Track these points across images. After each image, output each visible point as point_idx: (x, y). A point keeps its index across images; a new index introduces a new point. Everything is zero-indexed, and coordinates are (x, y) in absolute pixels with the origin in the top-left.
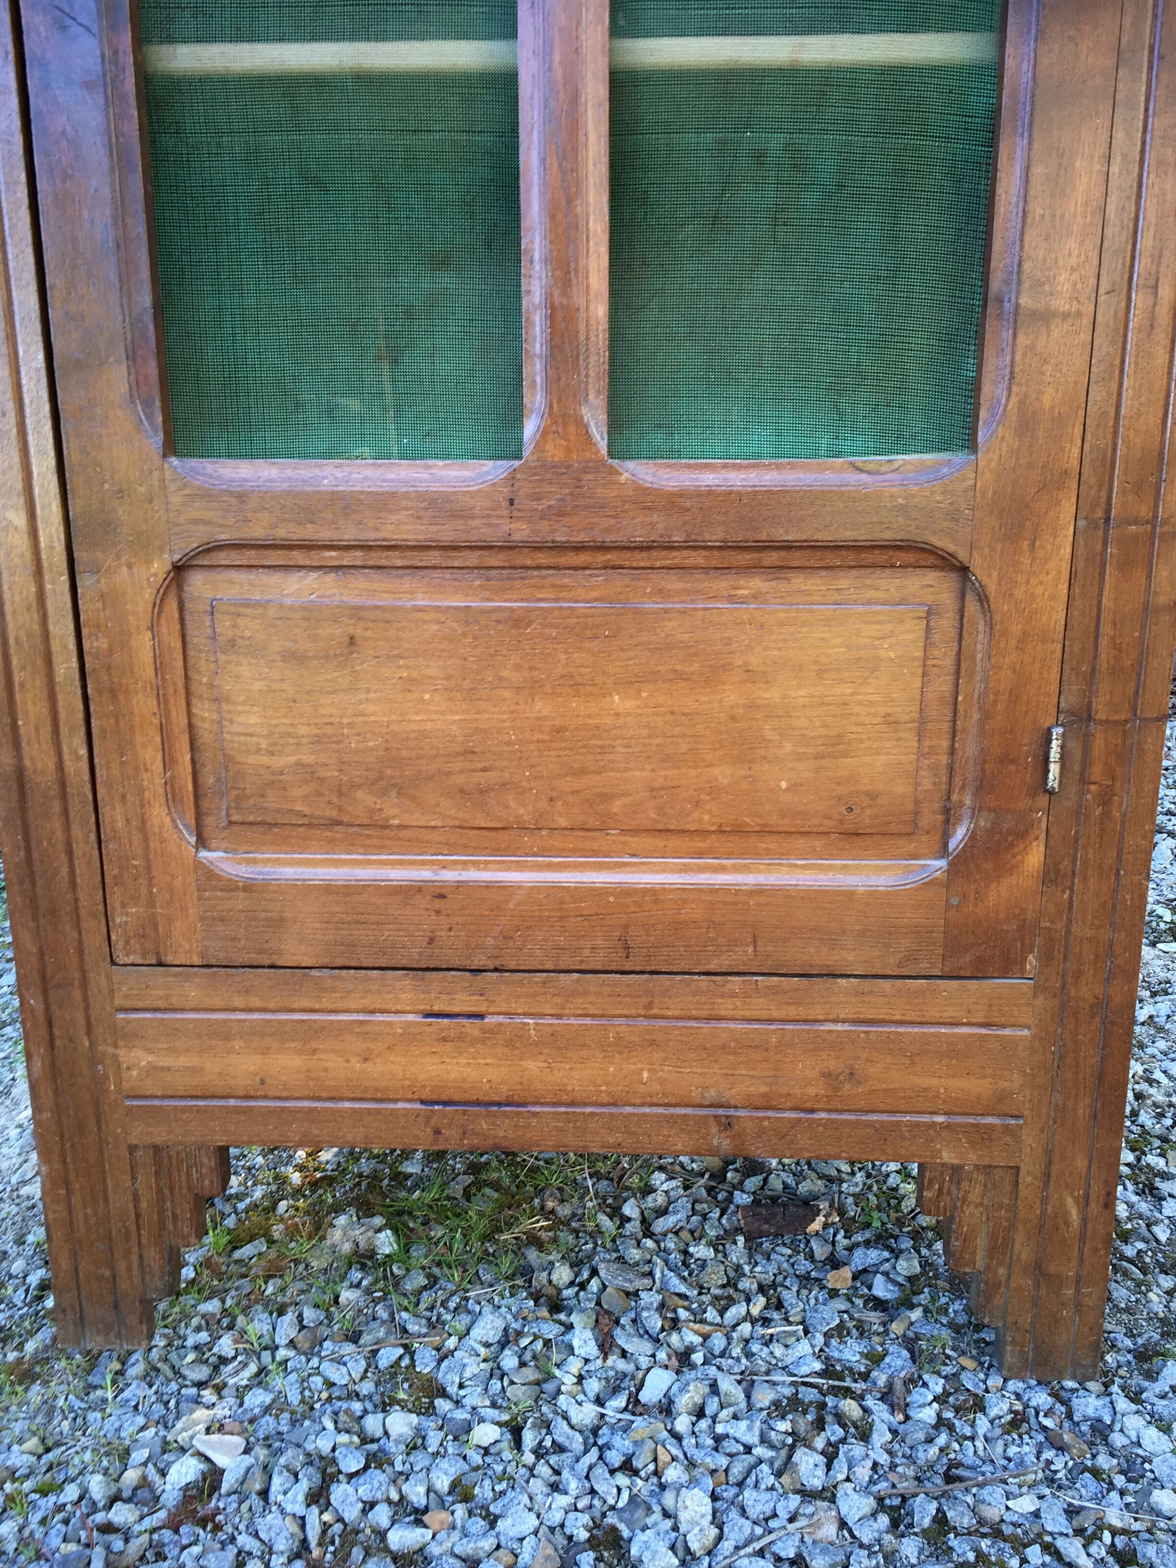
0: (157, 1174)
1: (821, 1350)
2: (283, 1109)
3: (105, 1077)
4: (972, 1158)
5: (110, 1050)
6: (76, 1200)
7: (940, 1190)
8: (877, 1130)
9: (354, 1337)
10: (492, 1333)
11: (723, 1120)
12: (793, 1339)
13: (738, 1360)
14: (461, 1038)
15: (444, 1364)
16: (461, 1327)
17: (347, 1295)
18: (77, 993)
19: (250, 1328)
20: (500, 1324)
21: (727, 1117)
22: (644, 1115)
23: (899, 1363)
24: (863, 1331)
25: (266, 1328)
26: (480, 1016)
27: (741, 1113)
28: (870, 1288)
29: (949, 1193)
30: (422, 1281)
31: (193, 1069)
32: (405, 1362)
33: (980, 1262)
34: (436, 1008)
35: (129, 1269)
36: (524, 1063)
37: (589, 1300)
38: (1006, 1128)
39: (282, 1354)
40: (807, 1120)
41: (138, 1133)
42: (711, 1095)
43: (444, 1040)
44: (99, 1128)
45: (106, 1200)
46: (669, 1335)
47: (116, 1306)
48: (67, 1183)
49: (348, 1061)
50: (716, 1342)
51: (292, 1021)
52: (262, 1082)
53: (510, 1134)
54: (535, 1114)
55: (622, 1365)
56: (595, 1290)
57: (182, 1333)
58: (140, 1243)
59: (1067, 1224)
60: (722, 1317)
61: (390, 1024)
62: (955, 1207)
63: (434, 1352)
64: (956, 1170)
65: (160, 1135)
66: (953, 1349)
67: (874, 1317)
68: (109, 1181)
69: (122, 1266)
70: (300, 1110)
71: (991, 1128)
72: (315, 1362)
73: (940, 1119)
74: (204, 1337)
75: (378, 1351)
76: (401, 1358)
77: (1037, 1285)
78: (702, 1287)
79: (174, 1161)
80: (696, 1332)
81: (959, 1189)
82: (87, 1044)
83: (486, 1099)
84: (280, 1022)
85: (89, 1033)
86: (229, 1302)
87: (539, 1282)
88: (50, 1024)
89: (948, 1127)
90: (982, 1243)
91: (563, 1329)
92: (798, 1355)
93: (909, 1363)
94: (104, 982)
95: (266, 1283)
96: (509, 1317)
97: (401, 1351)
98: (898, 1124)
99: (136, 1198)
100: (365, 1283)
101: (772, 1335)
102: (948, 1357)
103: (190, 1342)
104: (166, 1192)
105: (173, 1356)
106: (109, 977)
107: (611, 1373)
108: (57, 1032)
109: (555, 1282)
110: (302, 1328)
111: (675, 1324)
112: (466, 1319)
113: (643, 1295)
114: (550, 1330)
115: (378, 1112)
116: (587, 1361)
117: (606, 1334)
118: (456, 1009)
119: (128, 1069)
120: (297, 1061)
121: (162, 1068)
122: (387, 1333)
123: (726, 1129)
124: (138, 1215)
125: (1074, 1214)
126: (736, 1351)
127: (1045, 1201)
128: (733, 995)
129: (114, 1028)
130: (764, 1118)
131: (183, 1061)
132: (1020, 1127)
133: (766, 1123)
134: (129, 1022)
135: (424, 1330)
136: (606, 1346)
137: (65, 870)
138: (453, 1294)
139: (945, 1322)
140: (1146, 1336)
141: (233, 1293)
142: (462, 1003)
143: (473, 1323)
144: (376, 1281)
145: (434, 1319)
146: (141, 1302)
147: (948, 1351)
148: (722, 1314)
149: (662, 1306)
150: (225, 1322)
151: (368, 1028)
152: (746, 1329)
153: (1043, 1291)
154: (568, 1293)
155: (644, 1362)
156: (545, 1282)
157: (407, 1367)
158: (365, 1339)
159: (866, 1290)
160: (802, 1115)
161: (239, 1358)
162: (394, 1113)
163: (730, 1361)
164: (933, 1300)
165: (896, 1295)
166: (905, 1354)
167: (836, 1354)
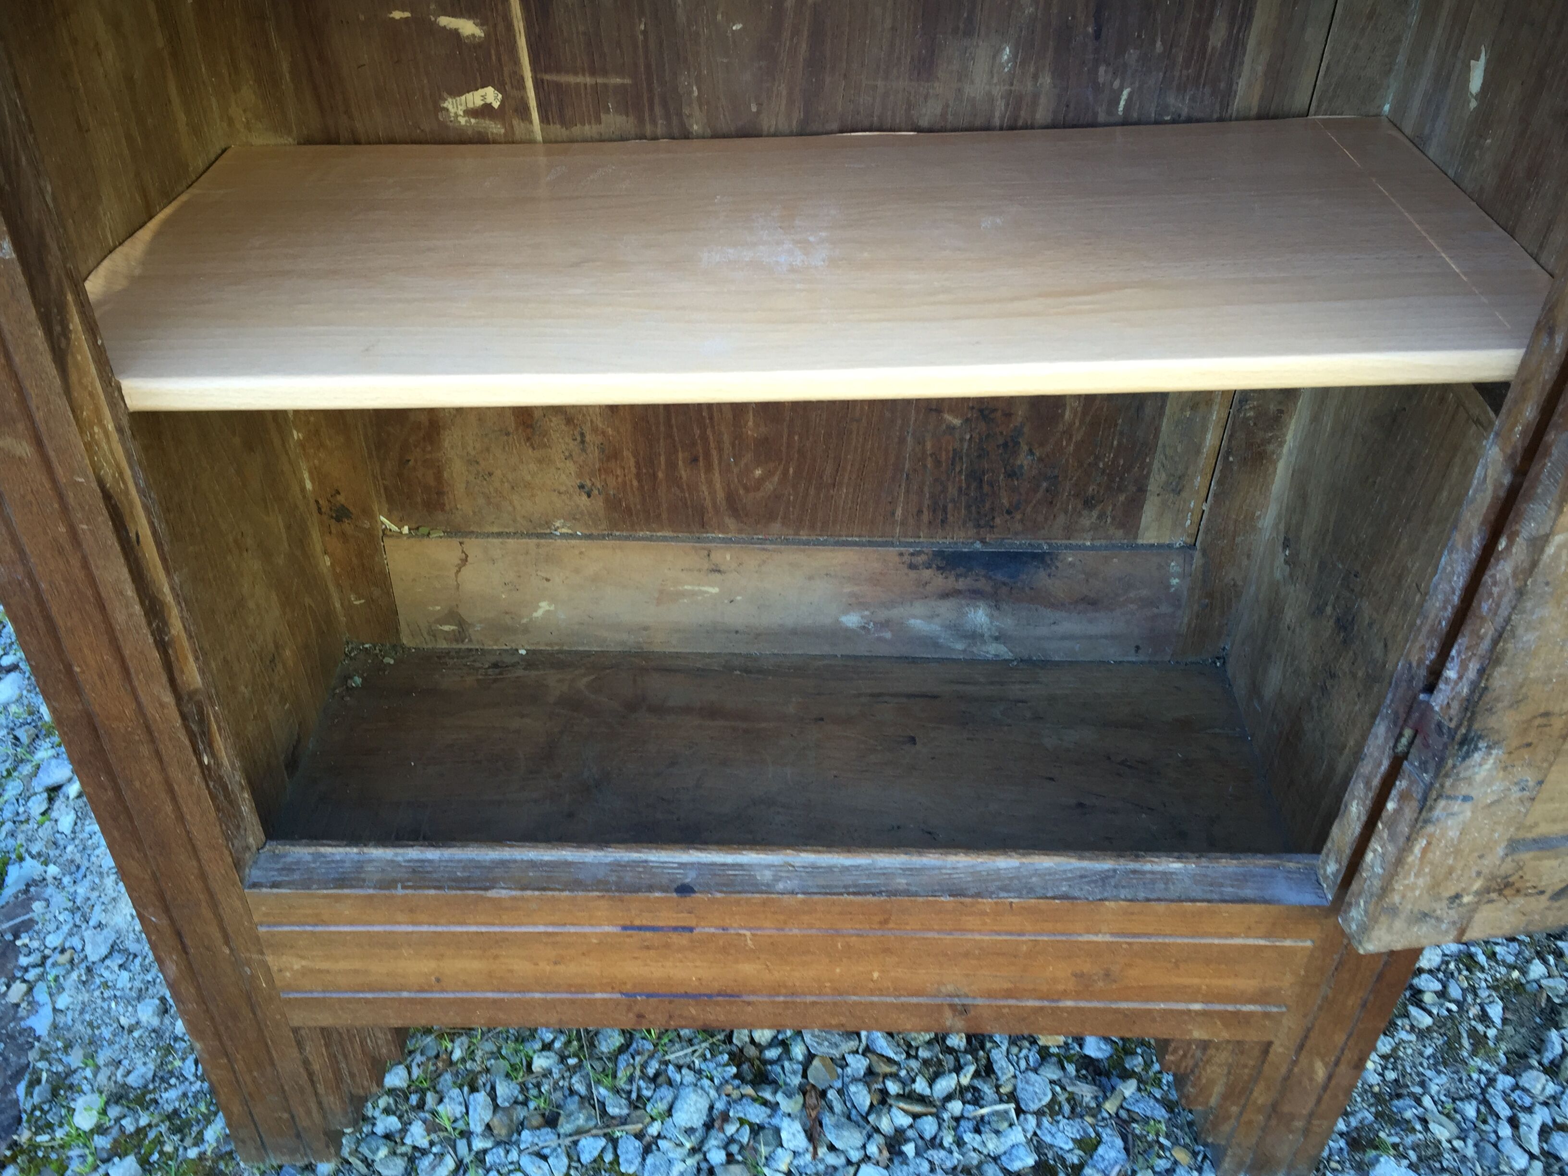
0: (327, 1046)
1: (1035, 1134)
2: (463, 1000)
3: (254, 977)
4: (1225, 1035)
5: (255, 956)
6: (239, 1066)
7: (1185, 1056)
8: (1126, 1016)
9: (551, 1121)
10: (696, 1117)
11: (959, 1008)
12: (1006, 1124)
13: (951, 1152)
14: (667, 946)
15: (650, 1160)
16: (662, 1106)
17: (540, 1063)
18: (206, 912)
19: (440, 1108)
20: (704, 1104)
21: (963, 1005)
22: (872, 1004)
23: (1113, 1154)
24: (1076, 1109)
25: (459, 1110)
26: (691, 929)
27: (979, 1002)
28: (1081, 1046)
29: (1193, 1056)
30: (617, 1040)
31: (356, 971)
32: (608, 1157)
33: (1213, 1102)
34: (637, 922)
35: (309, 1112)
36: (740, 966)
37: (794, 1072)
38: (1266, 1015)
39: (479, 1144)
40: (1051, 1008)
41: (297, 1018)
42: (950, 988)
43: (648, 948)
44: (255, 1014)
45: (272, 1064)
46: (879, 1116)
47: (298, 1136)
48: (226, 1055)
49: (536, 964)
50: (927, 1127)
51: (467, 933)
52: (438, 980)
53: (722, 1018)
54: (749, 1003)
55: (832, 1159)
56: (800, 1058)
57: (370, 1114)
58: (316, 1094)
59: (1311, 1079)
60: (931, 1086)
61: (584, 935)
62: (1196, 1065)
63: (637, 1143)
64: (1205, 1045)
65: (326, 1019)
66: (1167, 1137)
67: (1086, 1092)
68: (274, 1052)
69: (300, 1112)
70: (486, 1000)
71: (1251, 1014)
72: (514, 1155)
73: (1197, 1007)
74: (393, 1123)
75: (578, 1141)
76: (603, 1150)
77: (1269, 1117)
78: (909, 1046)
79: (345, 1037)
80: (906, 1112)
81: (1204, 1054)
82: (228, 952)
83: (695, 992)
84: (454, 934)
85: (227, 941)
86: (416, 1072)
87: (740, 1040)
88: (179, 935)
89: (1204, 1013)
90: (1218, 1090)
91: (769, 1111)
92: (1010, 1143)
93: (1123, 1156)
94: (238, 904)
95: (452, 1041)
96: (713, 1093)
97: (602, 1142)
98: (1150, 1011)
99: (306, 1063)
100: (557, 1045)
101: (982, 1117)
102: (1162, 1146)
103: (380, 1129)
104: (340, 1057)
105: (364, 1150)
106: (243, 899)
107: (821, 1167)
108: (188, 941)
109: (757, 1039)
110: (496, 1107)
111: (883, 1099)
112: (666, 1093)
113: (850, 1059)
114: (756, 1114)
115: (573, 1002)
116: (795, 1154)
117: (814, 1120)
118: (661, 924)
119: (280, 970)
120: (476, 965)
121: (320, 971)
122: (588, 1119)
123: (961, 1013)
124: (311, 1075)
125: (1321, 1072)
126: (948, 1139)
127: (1295, 1063)
128: (984, 913)
129: (257, 939)
130: (1004, 1007)
131: (343, 965)
132: (1282, 1014)
133: (1006, 1011)
134: (273, 935)
135: (625, 1111)
136: (813, 1135)
137: (169, 808)
138: (651, 1057)
139: (1158, 1096)
140: (1359, 1116)
141: (419, 1058)
142: (667, 918)
143: (675, 1098)
144: (569, 1042)
145: (634, 1096)
146: (326, 1134)
147: (1162, 1140)
148: (931, 1082)
149: (870, 1072)
150: (414, 1099)
151: (559, 938)
152: (956, 1107)
153: (1273, 1122)
154: (772, 1054)
155: (855, 1156)
156: (747, 1039)
157: (611, 1163)
158: (565, 1127)
159: (1077, 1048)
160: (1046, 1003)
161: (434, 1150)
162: (592, 1003)
163: (943, 1153)
164: (1148, 1065)
165: (1107, 1054)
166: (1119, 1143)
167: (1048, 1139)
